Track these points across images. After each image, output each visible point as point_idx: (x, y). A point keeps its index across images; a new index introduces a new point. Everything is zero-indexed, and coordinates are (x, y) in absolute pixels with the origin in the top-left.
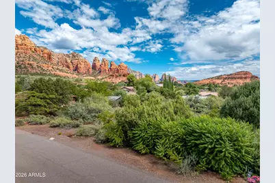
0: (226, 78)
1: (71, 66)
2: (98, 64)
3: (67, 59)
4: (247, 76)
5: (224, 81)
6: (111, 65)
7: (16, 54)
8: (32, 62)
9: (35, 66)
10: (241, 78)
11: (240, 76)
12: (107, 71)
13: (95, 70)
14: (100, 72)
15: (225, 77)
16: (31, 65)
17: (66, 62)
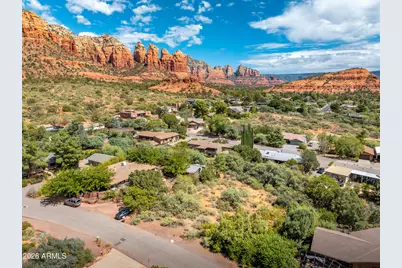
0: (330, 79)
1: (103, 57)
2: (143, 53)
3: (97, 45)
4: (362, 75)
5: (327, 83)
6: (162, 54)
7: (25, 44)
8: (49, 58)
9: (54, 63)
10: (352, 78)
11: (351, 75)
12: (157, 64)
13: (139, 62)
14: (146, 65)
15: (329, 76)
16: (48, 62)
17: (95, 50)
